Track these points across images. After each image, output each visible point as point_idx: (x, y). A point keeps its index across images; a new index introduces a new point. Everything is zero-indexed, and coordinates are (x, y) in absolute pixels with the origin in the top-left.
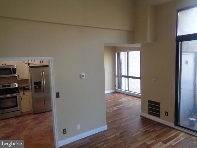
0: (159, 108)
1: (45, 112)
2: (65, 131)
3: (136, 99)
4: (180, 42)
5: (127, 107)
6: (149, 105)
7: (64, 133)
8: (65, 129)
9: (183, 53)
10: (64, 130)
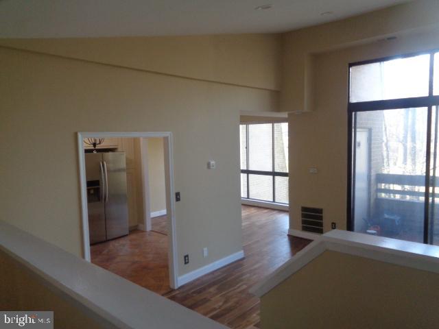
0: (321, 218)
1: (107, 241)
2: (186, 259)
3: (266, 211)
4: (353, 113)
5: (258, 224)
6: (304, 216)
7: (186, 263)
8: (187, 256)
9: (357, 130)
10: (185, 257)
